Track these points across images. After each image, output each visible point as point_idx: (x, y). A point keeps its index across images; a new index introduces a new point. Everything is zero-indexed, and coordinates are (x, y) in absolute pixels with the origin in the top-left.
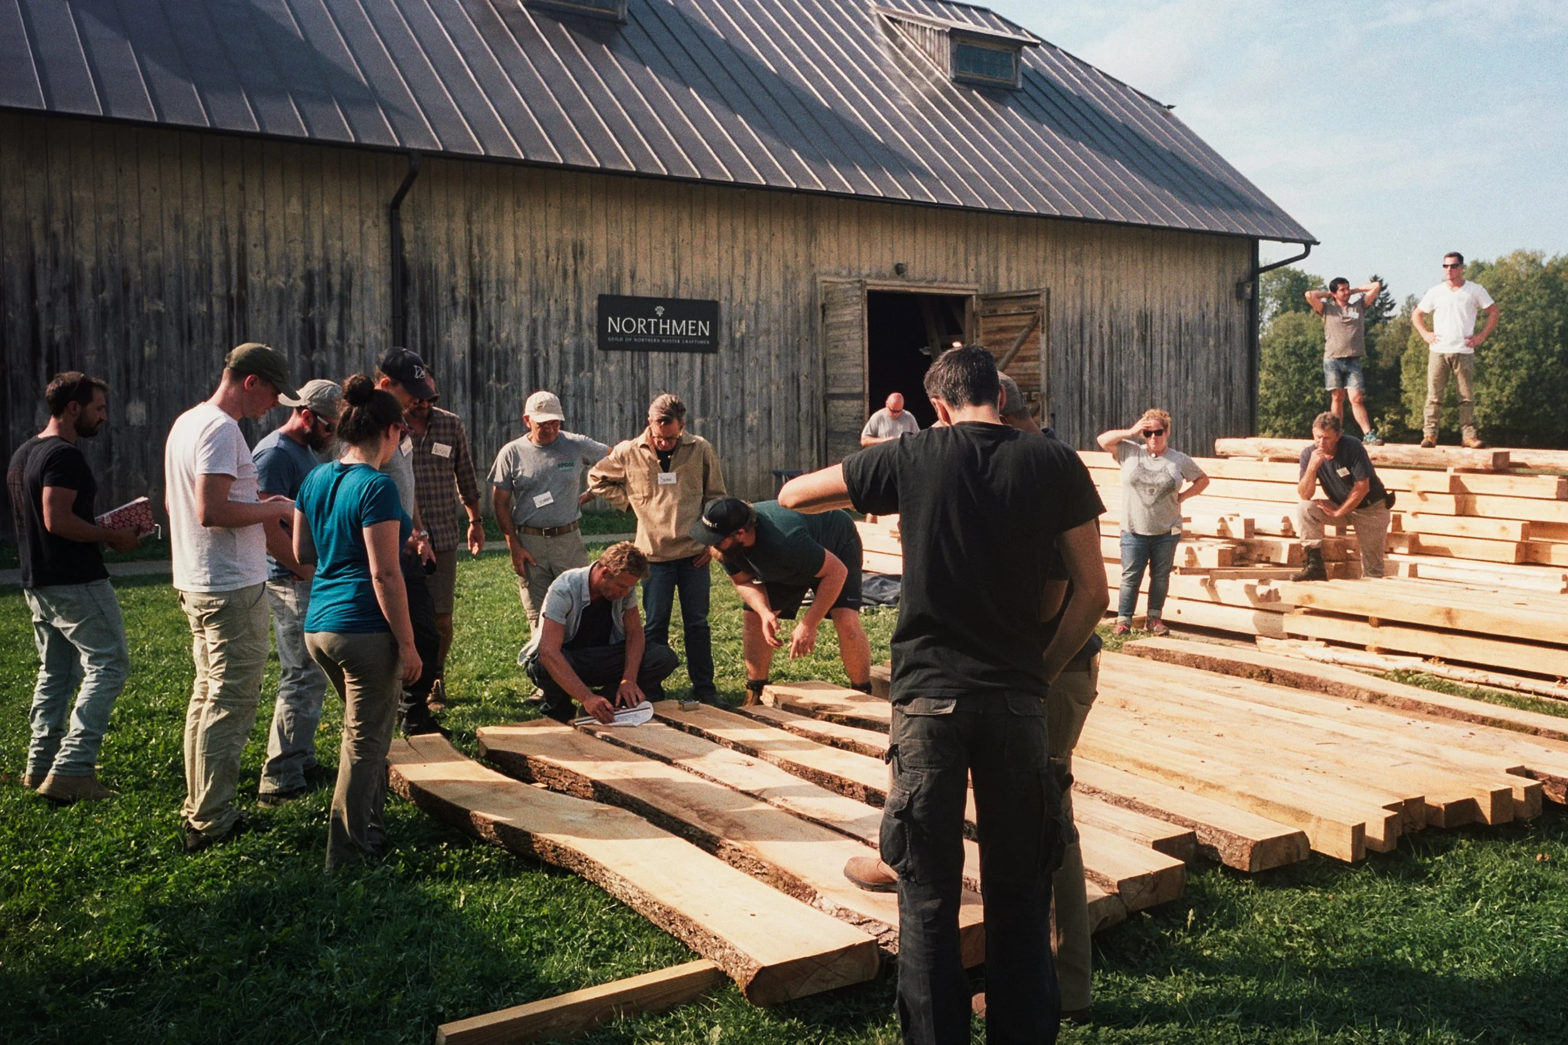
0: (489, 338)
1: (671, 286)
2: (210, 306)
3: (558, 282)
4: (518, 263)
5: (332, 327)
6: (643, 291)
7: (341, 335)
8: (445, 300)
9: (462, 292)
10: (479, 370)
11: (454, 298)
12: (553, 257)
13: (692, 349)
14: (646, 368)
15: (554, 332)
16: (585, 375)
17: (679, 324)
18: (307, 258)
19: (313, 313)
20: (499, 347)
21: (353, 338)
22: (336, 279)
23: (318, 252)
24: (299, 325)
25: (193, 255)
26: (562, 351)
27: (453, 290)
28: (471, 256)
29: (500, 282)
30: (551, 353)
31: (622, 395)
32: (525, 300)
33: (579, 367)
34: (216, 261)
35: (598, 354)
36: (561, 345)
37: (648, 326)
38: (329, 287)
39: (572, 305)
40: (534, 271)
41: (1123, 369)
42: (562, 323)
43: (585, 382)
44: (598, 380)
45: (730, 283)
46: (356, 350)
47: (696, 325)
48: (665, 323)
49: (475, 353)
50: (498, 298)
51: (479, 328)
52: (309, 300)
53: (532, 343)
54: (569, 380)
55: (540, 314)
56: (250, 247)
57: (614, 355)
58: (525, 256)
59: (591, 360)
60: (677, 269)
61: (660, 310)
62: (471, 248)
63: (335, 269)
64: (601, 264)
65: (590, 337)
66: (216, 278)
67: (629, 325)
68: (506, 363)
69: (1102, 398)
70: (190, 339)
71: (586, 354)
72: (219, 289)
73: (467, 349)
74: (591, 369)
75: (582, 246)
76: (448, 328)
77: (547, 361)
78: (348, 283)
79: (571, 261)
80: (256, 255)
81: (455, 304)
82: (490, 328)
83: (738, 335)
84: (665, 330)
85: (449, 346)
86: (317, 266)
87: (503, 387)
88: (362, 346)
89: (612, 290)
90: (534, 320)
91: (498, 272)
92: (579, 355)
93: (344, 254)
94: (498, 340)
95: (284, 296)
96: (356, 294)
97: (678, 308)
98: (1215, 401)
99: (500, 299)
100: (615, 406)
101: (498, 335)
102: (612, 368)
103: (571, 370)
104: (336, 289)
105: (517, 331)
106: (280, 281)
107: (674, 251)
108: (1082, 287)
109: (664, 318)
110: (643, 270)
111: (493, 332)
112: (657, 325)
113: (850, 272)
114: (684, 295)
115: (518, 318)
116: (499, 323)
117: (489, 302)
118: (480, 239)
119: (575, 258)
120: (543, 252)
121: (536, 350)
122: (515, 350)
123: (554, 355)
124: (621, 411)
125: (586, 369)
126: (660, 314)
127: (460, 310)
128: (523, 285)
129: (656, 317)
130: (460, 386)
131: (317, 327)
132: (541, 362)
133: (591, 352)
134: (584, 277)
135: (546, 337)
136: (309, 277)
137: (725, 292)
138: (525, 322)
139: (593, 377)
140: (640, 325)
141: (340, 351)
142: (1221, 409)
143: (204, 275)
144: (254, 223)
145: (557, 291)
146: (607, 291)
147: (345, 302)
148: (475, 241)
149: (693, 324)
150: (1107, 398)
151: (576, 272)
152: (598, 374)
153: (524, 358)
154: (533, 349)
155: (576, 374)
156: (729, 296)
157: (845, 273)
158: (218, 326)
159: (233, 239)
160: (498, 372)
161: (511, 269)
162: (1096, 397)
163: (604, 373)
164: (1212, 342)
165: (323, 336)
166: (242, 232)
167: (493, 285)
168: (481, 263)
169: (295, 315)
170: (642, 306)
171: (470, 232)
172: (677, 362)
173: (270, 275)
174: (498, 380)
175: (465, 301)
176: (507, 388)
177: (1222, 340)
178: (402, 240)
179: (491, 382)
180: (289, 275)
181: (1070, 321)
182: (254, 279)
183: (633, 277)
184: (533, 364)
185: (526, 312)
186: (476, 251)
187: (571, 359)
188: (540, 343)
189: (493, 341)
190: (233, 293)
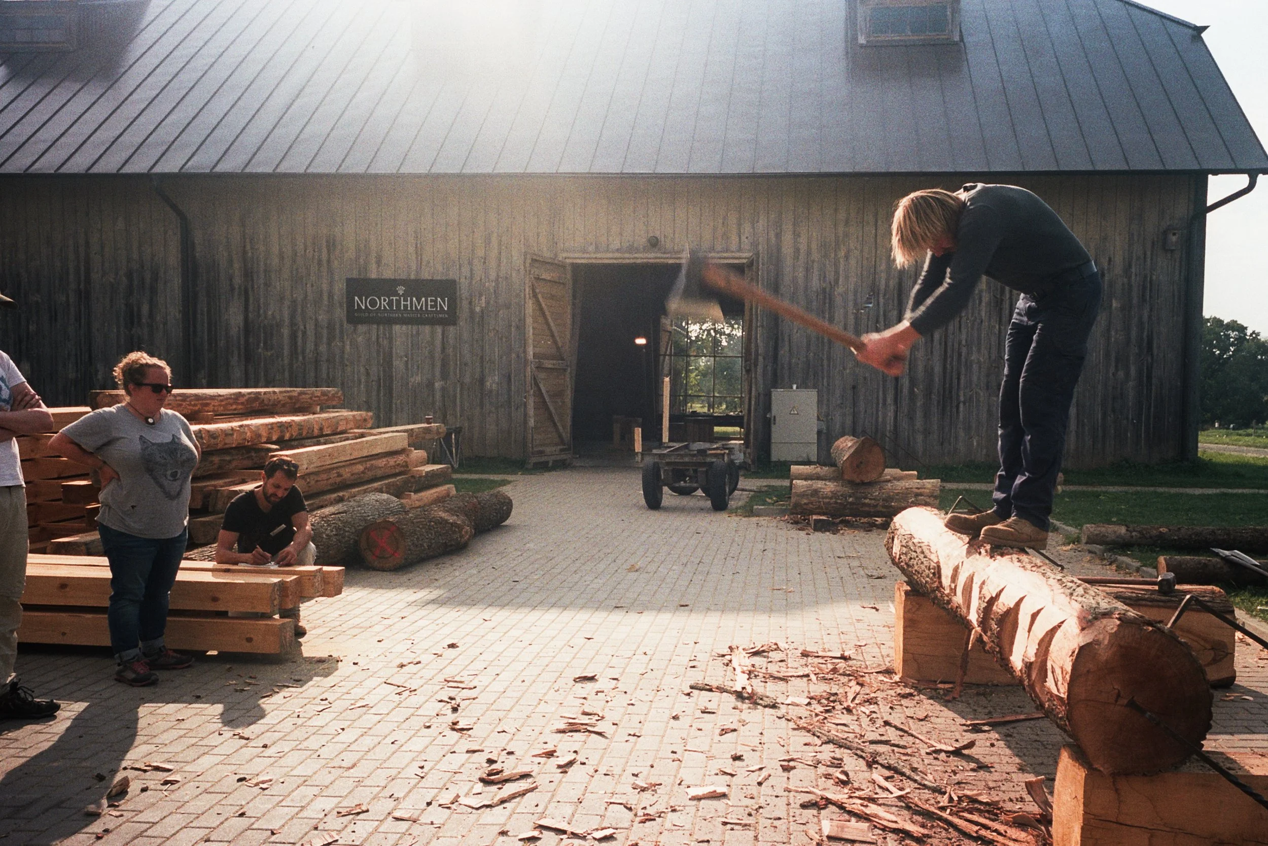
0: (259, 315)
1: (413, 268)
2: (68, 297)
3: (314, 269)
4: (281, 257)
5: (145, 309)
6: (388, 274)
7: (151, 315)
8: (224, 288)
9: (238, 281)
10: (251, 340)
11: (231, 285)
12: (310, 250)
13: (432, 322)
14: (391, 339)
15: (310, 310)
16: (337, 343)
17: (419, 301)
18: (129, 260)
19: (133, 299)
20: (266, 322)
21: (159, 317)
22: (148, 277)
23: (135, 256)
24: (123, 308)
25: (57, 263)
26: (317, 325)
27: (231, 279)
28: (245, 252)
29: (267, 272)
30: (308, 326)
32: (287, 284)
33: (331, 339)
34: (72, 266)
35: (348, 327)
36: (316, 320)
37: (390, 304)
38: (142, 280)
39: (325, 287)
40: (294, 262)
41: (964, 337)
42: (317, 303)
43: (337, 351)
44: (348, 347)
45: (470, 263)
46: (162, 326)
47: (436, 301)
48: (405, 300)
49: (248, 327)
50: (265, 284)
51: (251, 308)
52: (130, 290)
53: (293, 316)
54: (323, 348)
55: (299, 296)
56: (92, 255)
57: (362, 328)
58: (287, 250)
59: (342, 332)
60: (419, 253)
61: (401, 290)
62: (245, 247)
63: (147, 268)
64: (350, 254)
65: (340, 313)
66: (72, 277)
68: (272, 334)
69: (929, 372)
70: (56, 320)
71: (337, 326)
72: (73, 285)
73: (242, 325)
74: (342, 338)
75: (334, 241)
76: (227, 308)
77: (304, 333)
78: (155, 278)
79: (325, 251)
80: (96, 260)
81: (232, 289)
82: (259, 307)
83: (478, 309)
84: (406, 306)
85: (228, 322)
86: (135, 266)
87: (269, 354)
88: (165, 324)
89: (360, 274)
90: (294, 302)
91: (266, 264)
92: (331, 328)
93: (153, 256)
94: (266, 318)
95: (114, 288)
96: (161, 285)
97: (417, 287)
98: (1121, 374)
99: (267, 285)
100: (362, 369)
101: (265, 313)
102: (360, 339)
103: (325, 340)
104: (148, 281)
105: (281, 309)
106: (111, 278)
107: (416, 239)
109: (405, 296)
110: (388, 256)
111: (262, 311)
113: (597, 247)
114: (426, 275)
115: (282, 299)
116: (266, 303)
117: (259, 287)
118: (252, 240)
119: (329, 251)
120: (302, 247)
121: (296, 325)
122: (279, 325)
123: (310, 327)
124: (368, 374)
125: (337, 339)
126: (401, 292)
127: (236, 293)
128: (286, 273)
129: (398, 295)
130: (236, 352)
131: (135, 309)
132: (300, 334)
133: (342, 326)
134: (336, 264)
135: (303, 314)
136: (130, 275)
137: (465, 271)
138: (287, 303)
139: (344, 346)
140: (383, 303)
141: (150, 327)
142: (1131, 384)
143: (64, 276)
144: (95, 238)
145: (313, 278)
146: (355, 274)
147: (153, 290)
148: (248, 240)
149: (431, 301)
150: (938, 369)
151: (329, 261)
152: (348, 343)
153: (286, 332)
154: (293, 324)
155: (329, 344)
156: (469, 275)
157: (591, 248)
158: (72, 309)
159: (82, 251)
160: (265, 343)
161: (275, 261)
162: (920, 368)
163: (353, 342)
164: (1115, 304)
165: (139, 316)
166: (87, 244)
167: (262, 276)
168: (252, 258)
169: (121, 302)
171: (244, 234)
172: (418, 333)
173: (104, 273)
174: (266, 348)
175: (240, 288)
176: (272, 355)
177: (1135, 301)
178: (193, 244)
179: (260, 350)
180: (117, 274)
181: (882, 287)
182: (95, 277)
183: (379, 262)
184: (293, 336)
185: (288, 293)
186: (248, 247)
187: (325, 332)
188: (299, 318)
189: (262, 318)
190: (82, 286)
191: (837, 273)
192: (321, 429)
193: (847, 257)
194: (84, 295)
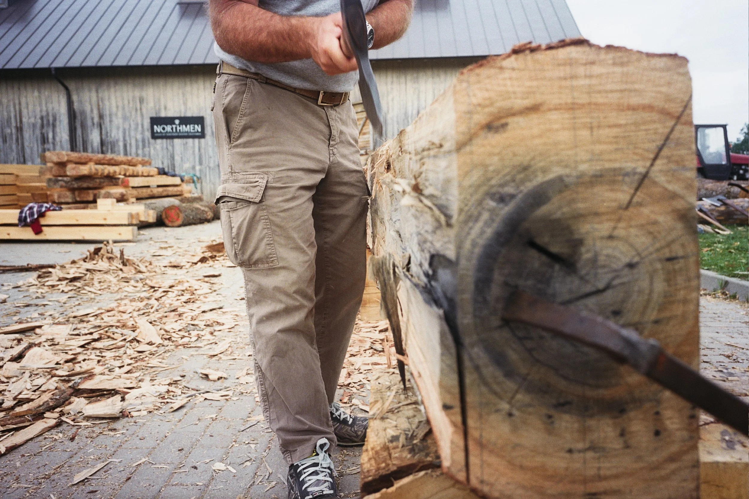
0: (107, 137)
1: (183, 110)
2: (11, 130)
3: (133, 113)
4: (117, 107)
5: (50, 135)
6: (170, 114)
7: (54, 138)
8: (89, 123)
9: (96, 120)
10: (104, 149)
11: (93, 122)
12: (131, 103)
13: (194, 137)
14: (173, 146)
15: (133, 133)
16: (147, 149)
17: (186, 127)
18: (41, 111)
19: (44, 131)
20: (111, 140)
21: (58, 139)
22: (51, 119)
23: (44, 108)
24: (39, 136)
25: (5, 114)
26: (137, 141)
27: (92, 119)
28: (99, 105)
29: (110, 115)
31: (163, 157)
32: (121, 121)
33: (144, 146)
34: (12, 115)
35: (152, 141)
36: (136, 138)
37: (172, 129)
38: (48, 121)
39: (139, 121)
40: (123, 109)
42: (136, 129)
43: (147, 153)
44: (152, 151)
46: (59, 143)
47: (194, 127)
48: (180, 127)
49: (102, 143)
51: (103, 133)
52: (42, 126)
53: (124, 137)
54: (140, 151)
55: (127, 127)
56: (22, 109)
57: (159, 141)
58: (120, 104)
59: (149, 143)
60: (185, 104)
61: (177, 122)
62: (99, 103)
63: (50, 114)
64: (151, 105)
65: (148, 134)
66: (13, 121)
67: (164, 129)
68: (114, 146)
70: (6, 141)
71: (147, 141)
72: (14, 124)
73: (99, 141)
74: (149, 147)
75: (143, 98)
76: (91, 133)
77: (130, 144)
78: (55, 120)
79: (138, 104)
80: (24, 112)
81: (93, 124)
82: (107, 133)
84: (180, 130)
85: (92, 140)
86: (44, 114)
88: (61, 142)
89: (156, 115)
90: (125, 129)
91: (110, 111)
92: (143, 141)
93: (53, 109)
94: (111, 138)
95: (34, 125)
96: (58, 123)
97: (185, 121)
99: (111, 121)
101: (111, 135)
102: (158, 147)
103: (141, 147)
104: (51, 121)
105: (118, 133)
106: (32, 120)
107: (183, 96)
108: (419, 95)
109: (179, 125)
110: (170, 105)
111: (109, 135)
112: (176, 128)
114: (189, 114)
115: (118, 128)
116: (111, 131)
117: (107, 123)
119: (140, 103)
120: (127, 102)
122: (118, 141)
123: (133, 142)
125: (147, 147)
127: (95, 126)
128: (120, 114)
129: (176, 124)
131: (46, 135)
132: (128, 145)
133: (149, 141)
134: (144, 111)
135: (130, 135)
136: (42, 118)
138: (121, 130)
139: (150, 150)
140: (168, 128)
141: (54, 144)
143: (9, 120)
144: (23, 101)
145: (133, 117)
146: (154, 115)
147: (54, 126)
148: (100, 100)
149: (192, 127)
151: (141, 109)
152: (152, 149)
153: (121, 144)
154: (125, 140)
155: (143, 149)
158: (14, 136)
159: (17, 107)
160: (111, 149)
161: (114, 109)
163: (155, 148)
165: (48, 139)
166: (20, 104)
167: (108, 116)
168: (103, 108)
169: (38, 132)
170: (170, 121)
171: (98, 96)
172: (186, 143)
173: (29, 118)
175: (97, 123)
178: (73, 102)
180: (35, 118)
181: (410, 113)
182: (24, 120)
183: (165, 108)
184: (125, 146)
185: (121, 126)
186: (101, 103)
187: (140, 144)
188: (127, 138)
189: (109, 137)
190: (18, 125)
191: (388, 108)
192: (142, 173)
193: (393, 100)
194: (20, 129)
